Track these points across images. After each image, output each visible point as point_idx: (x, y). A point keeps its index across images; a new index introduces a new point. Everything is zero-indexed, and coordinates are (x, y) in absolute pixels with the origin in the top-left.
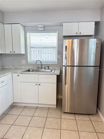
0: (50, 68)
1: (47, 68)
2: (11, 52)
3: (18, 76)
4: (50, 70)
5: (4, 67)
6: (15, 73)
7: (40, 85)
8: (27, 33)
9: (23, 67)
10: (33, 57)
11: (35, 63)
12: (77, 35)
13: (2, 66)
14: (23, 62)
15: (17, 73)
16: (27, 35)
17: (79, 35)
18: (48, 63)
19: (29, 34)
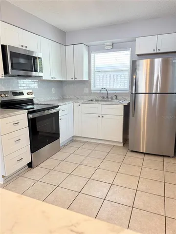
0: (118, 98)
1: (114, 98)
2: (72, 79)
3: (79, 105)
4: (117, 101)
5: (64, 97)
6: (76, 102)
7: (103, 117)
8: (92, 54)
9: (85, 97)
10: (98, 85)
11: (99, 92)
12: (155, 52)
13: (62, 96)
14: (86, 91)
15: (78, 103)
16: (92, 56)
17: (158, 52)
18: (117, 92)
19: (94, 54)
